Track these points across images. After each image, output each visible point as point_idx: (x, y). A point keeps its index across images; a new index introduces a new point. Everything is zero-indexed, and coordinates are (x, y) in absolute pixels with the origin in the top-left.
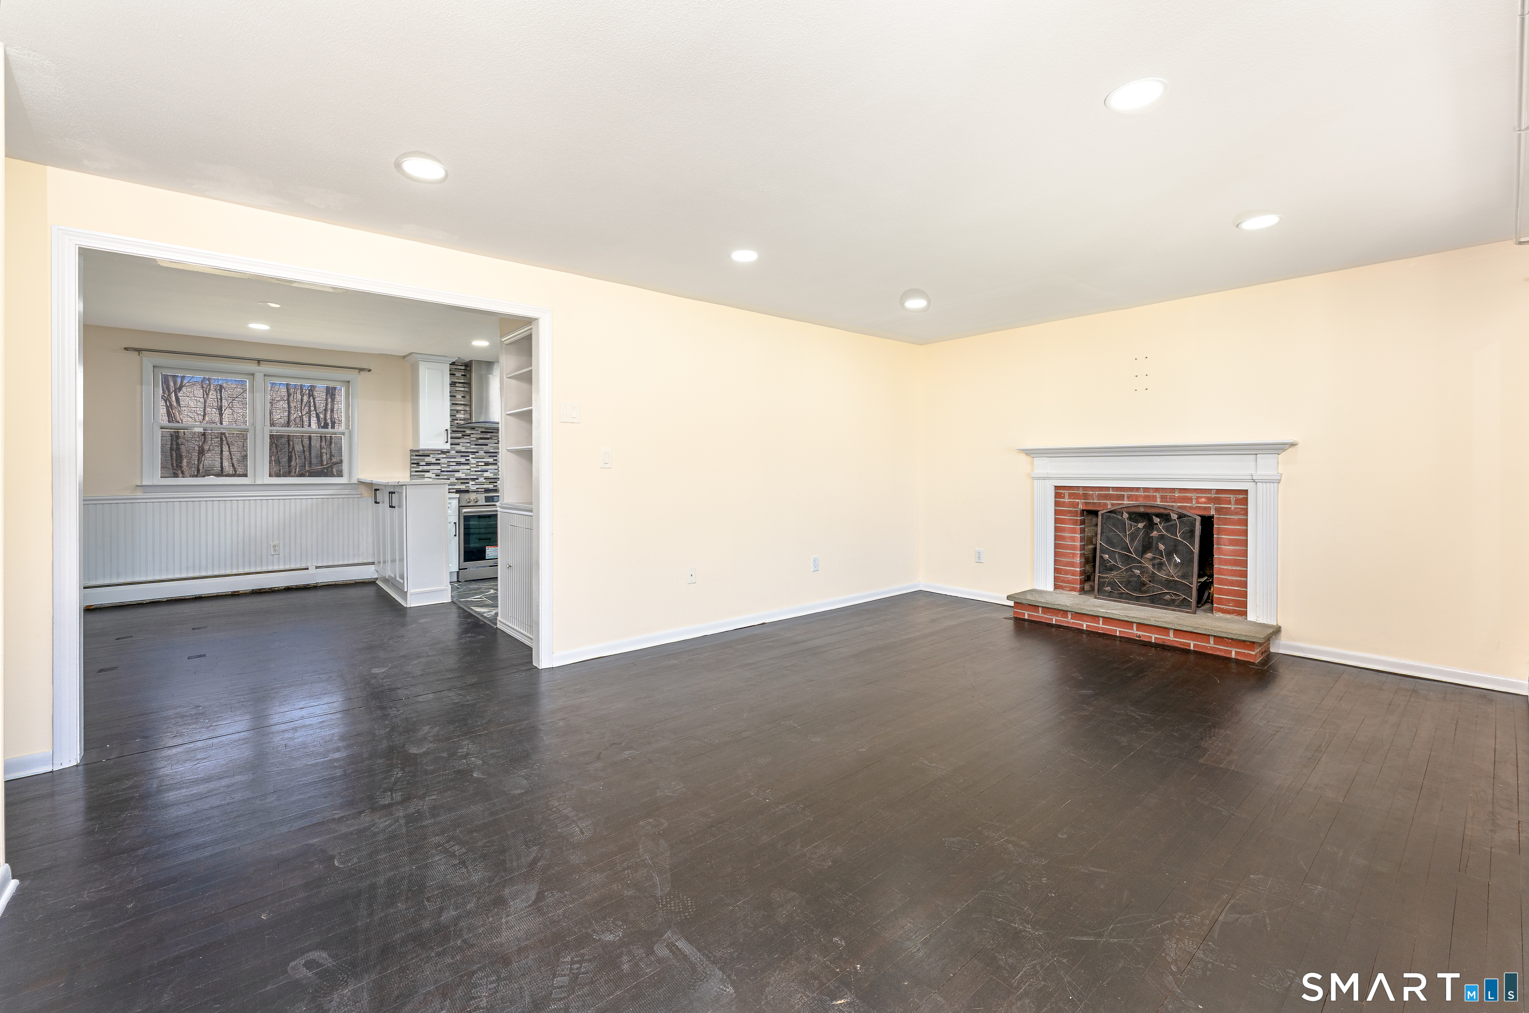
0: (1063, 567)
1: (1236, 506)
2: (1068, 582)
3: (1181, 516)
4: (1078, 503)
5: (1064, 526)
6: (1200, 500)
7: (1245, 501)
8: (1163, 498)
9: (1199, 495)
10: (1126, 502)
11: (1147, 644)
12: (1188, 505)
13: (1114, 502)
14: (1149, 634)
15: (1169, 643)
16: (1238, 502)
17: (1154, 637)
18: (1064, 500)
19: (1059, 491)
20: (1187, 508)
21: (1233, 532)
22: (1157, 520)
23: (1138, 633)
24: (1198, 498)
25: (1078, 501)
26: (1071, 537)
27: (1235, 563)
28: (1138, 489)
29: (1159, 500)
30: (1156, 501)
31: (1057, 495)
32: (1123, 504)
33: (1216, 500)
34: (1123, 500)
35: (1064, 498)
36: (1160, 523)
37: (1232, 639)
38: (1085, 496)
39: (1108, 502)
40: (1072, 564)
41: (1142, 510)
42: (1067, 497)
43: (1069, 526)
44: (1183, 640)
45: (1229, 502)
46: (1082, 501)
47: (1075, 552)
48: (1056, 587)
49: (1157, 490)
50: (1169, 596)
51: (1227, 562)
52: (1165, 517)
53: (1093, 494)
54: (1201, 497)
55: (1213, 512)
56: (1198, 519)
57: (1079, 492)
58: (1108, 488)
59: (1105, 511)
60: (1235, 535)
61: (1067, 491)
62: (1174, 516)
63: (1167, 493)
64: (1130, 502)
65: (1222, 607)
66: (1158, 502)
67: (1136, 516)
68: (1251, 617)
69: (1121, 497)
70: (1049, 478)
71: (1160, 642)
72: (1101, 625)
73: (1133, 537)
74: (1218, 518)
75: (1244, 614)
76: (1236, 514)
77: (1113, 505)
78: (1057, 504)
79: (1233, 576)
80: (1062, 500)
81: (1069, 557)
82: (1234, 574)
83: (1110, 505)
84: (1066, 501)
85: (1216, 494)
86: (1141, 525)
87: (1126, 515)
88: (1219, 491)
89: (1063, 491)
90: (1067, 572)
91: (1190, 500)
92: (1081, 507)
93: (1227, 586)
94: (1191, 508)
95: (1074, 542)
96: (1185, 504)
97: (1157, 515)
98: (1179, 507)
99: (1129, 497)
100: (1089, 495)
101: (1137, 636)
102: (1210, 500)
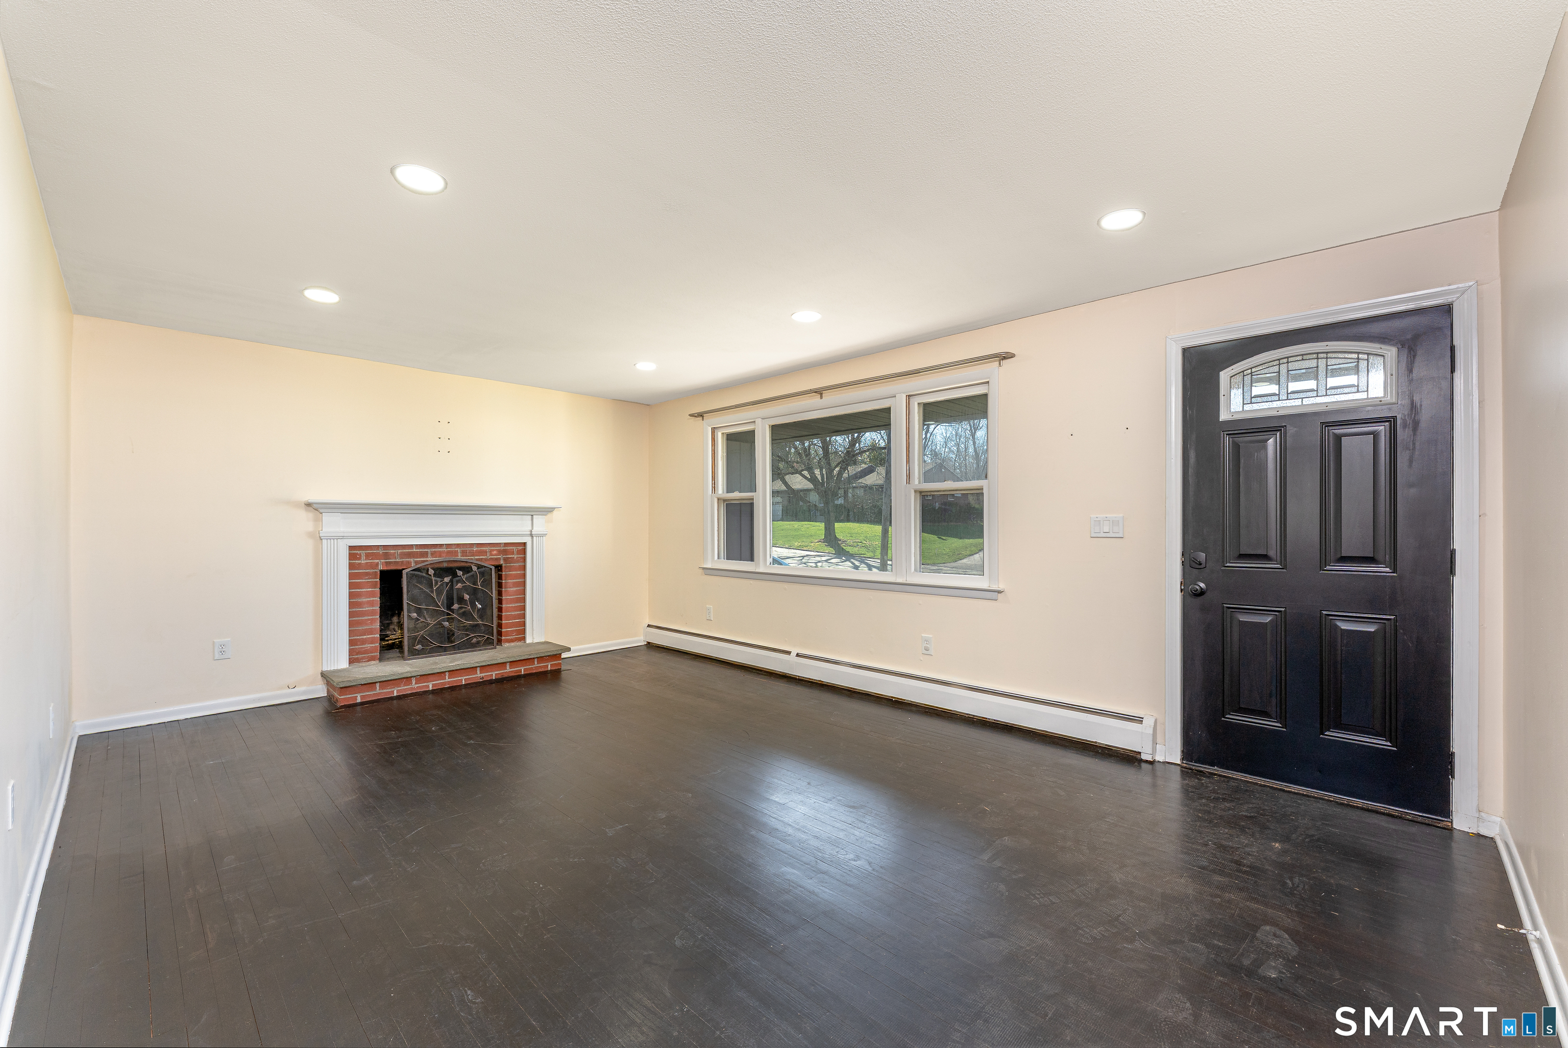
0: (358, 637)
1: (517, 556)
2: (366, 652)
3: (479, 567)
4: (377, 564)
5: (359, 590)
6: (493, 553)
7: (524, 552)
8: (464, 553)
9: (492, 548)
10: (430, 559)
11: (491, 682)
12: (484, 557)
13: (418, 559)
14: (490, 673)
15: (506, 675)
16: (519, 552)
17: (494, 674)
18: (359, 562)
19: (354, 552)
20: (483, 560)
21: (516, 577)
22: (460, 573)
23: (482, 675)
24: (491, 551)
25: (377, 561)
26: (368, 602)
27: (517, 600)
28: (441, 545)
29: (459, 554)
30: (458, 556)
31: (352, 556)
32: (427, 561)
33: (505, 552)
34: (427, 557)
35: (360, 559)
36: (463, 575)
37: (548, 656)
38: (386, 556)
39: (412, 560)
40: (371, 632)
41: (445, 565)
42: (363, 557)
43: (366, 590)
44: (516, 669)
45: (513, 553)
46: (382, 561)
47: (374, 617)
48: (351, 661)
49: (458, 545)
50: (475, 639)
51: (512, 601)
52: (467, 569)
53: (395, 553)
54: (494, 550)
55: (502, 562)
56: (493, 568)
57: (378, 551)
58: (411, 546)
59: (410, 569)
60: (517, 579)
61: (364, 552)
62: (475, 568)
63: (467, 548)
64: (434, 559)
65: (508, 638)
66: (460, 557)
67: (442, 571)
68: (529, 640)
69: (425, 554)
70: (343, 538)
71: (499, 677)
72: (447, 680)
73: (439, 592)
74: (505, 567)
75: (524, 639)
76: (518, 562)
77: (416, 563)
78: (351, 566)
79: (515, 611)
80: (357, 561)
81: (367, 624)
82: (516, 609)
83: (413, 563)
84: (363, 562)
85: (504, 547)
86: (447, 580)
87: (431, 572)
88: (506, 544)
89: (359, 552)
90: (364, 642)
91: (485, 553)
92: (381, 567)
93: (512, 620)
94: (486, 560)
95: (373, 606)
96: (481, 557)
97: (460, 569)
98: (477, 560)
99: (433, 554)
100: (391, 554)
101: (481, 679)
102: (500, 552)
